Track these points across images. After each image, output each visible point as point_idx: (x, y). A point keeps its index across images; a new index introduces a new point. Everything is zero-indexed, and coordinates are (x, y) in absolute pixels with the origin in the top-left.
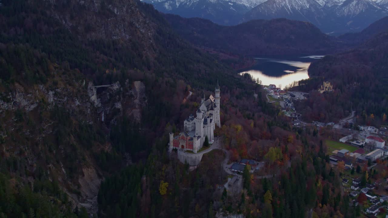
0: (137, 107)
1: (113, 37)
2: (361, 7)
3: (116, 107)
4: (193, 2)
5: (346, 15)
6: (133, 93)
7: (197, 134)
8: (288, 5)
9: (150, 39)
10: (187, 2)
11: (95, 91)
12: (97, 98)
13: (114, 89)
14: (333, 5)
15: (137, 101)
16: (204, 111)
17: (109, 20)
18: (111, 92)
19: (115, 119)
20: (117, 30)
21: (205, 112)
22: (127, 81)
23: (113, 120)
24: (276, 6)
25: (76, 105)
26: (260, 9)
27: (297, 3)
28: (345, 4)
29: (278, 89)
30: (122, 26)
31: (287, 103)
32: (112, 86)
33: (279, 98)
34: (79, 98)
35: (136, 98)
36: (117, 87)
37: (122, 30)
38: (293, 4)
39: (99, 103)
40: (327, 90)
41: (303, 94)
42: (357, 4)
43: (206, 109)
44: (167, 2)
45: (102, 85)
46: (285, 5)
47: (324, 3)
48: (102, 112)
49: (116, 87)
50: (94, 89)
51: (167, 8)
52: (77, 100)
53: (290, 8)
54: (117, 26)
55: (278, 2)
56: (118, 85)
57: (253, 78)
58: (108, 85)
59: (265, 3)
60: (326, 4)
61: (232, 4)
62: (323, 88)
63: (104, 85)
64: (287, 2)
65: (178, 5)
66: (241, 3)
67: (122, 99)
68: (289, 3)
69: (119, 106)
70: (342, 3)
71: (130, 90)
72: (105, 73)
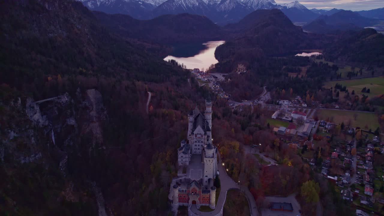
0: (95, 120)
1: (49, 35)
2: (232, 5)
3: (69, 123)
4: (111, 1)
5: (223, 10)
6: (87, 104)
7: (206, 176)
8: (183, 3)
9: (87, 34)
10: (106, 2)
11: (37, 108)
12: (42, 116)
13: (63, 102)
14: (213, 3)
15: (93, 113)
16: (200, 134)
17: (41, 15)
18: (59, 106)
19: (69, 139)
20: (52, 27)
21: (202, 136)
22: (78, 90)
23: (67, 140)
24: (175, 4)
25: (11, 138)
26: (163, 6)
27: (189, 2)
28: (222, 3)
29: (201, 72)
30: (57, 22)
31: (215, 84)
32: (59, 98)
33: (206, 80)
34: (14, 126)
35: (92, 109)
36: (67, 99)
37: (58, 27)
38: (187, 2)
39: (45, 121)
40: (242, 71)
41: (222, 75)
42: (230, 2)
43: (203, 133)
44: (90, 2)
45: (46, 99)
46: (182, 3)
47: (208, 2)
48: (51, 130)
49: (65, 99)
50: (35, 106)
51: (90, 6)
52: (12, 131)
53: (185, 6)
54: (52, 22)
55: (176, 1)
56: (67, 97)
57: (178, 64)
58: (55, 98)
59: (166, 2)
60: (209, 3)
61: (141, 3)
62: (239, 70)
63: (48, 98)
64: (183, 1)
65: (98, 4)
66: (148, 2)
67: (74, 113)
68: (184, 2)
69: (72, 122)
70: (219, 2)
71: (84, 101)
72: (47, 80)
